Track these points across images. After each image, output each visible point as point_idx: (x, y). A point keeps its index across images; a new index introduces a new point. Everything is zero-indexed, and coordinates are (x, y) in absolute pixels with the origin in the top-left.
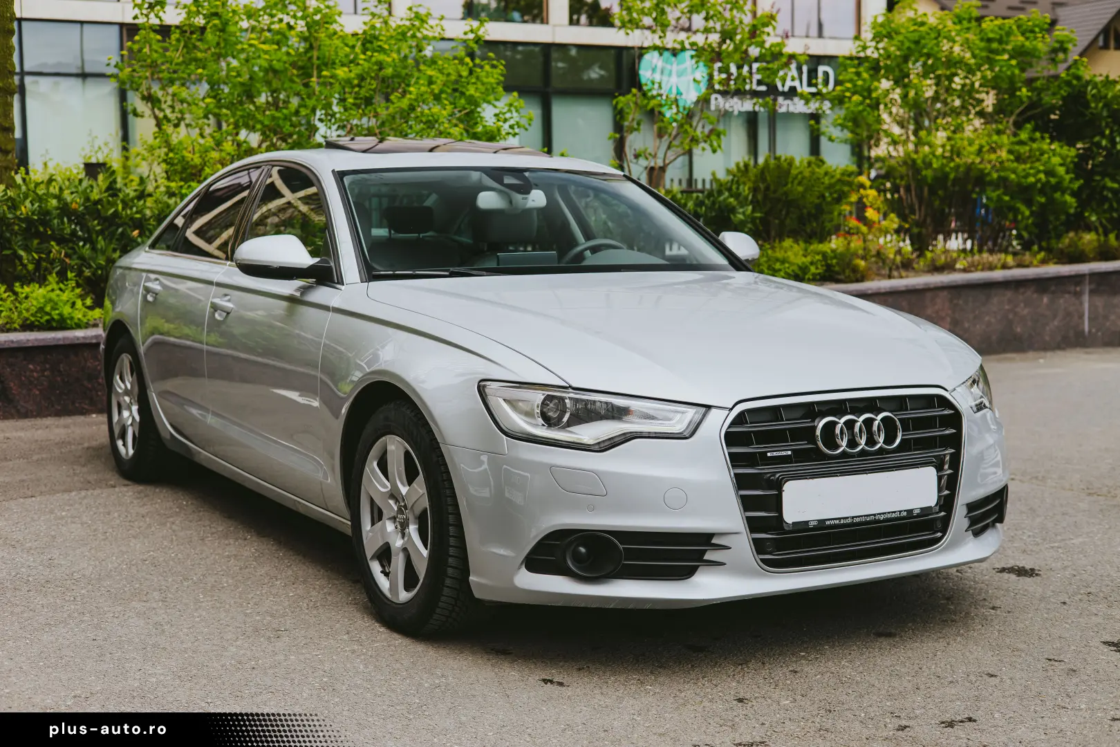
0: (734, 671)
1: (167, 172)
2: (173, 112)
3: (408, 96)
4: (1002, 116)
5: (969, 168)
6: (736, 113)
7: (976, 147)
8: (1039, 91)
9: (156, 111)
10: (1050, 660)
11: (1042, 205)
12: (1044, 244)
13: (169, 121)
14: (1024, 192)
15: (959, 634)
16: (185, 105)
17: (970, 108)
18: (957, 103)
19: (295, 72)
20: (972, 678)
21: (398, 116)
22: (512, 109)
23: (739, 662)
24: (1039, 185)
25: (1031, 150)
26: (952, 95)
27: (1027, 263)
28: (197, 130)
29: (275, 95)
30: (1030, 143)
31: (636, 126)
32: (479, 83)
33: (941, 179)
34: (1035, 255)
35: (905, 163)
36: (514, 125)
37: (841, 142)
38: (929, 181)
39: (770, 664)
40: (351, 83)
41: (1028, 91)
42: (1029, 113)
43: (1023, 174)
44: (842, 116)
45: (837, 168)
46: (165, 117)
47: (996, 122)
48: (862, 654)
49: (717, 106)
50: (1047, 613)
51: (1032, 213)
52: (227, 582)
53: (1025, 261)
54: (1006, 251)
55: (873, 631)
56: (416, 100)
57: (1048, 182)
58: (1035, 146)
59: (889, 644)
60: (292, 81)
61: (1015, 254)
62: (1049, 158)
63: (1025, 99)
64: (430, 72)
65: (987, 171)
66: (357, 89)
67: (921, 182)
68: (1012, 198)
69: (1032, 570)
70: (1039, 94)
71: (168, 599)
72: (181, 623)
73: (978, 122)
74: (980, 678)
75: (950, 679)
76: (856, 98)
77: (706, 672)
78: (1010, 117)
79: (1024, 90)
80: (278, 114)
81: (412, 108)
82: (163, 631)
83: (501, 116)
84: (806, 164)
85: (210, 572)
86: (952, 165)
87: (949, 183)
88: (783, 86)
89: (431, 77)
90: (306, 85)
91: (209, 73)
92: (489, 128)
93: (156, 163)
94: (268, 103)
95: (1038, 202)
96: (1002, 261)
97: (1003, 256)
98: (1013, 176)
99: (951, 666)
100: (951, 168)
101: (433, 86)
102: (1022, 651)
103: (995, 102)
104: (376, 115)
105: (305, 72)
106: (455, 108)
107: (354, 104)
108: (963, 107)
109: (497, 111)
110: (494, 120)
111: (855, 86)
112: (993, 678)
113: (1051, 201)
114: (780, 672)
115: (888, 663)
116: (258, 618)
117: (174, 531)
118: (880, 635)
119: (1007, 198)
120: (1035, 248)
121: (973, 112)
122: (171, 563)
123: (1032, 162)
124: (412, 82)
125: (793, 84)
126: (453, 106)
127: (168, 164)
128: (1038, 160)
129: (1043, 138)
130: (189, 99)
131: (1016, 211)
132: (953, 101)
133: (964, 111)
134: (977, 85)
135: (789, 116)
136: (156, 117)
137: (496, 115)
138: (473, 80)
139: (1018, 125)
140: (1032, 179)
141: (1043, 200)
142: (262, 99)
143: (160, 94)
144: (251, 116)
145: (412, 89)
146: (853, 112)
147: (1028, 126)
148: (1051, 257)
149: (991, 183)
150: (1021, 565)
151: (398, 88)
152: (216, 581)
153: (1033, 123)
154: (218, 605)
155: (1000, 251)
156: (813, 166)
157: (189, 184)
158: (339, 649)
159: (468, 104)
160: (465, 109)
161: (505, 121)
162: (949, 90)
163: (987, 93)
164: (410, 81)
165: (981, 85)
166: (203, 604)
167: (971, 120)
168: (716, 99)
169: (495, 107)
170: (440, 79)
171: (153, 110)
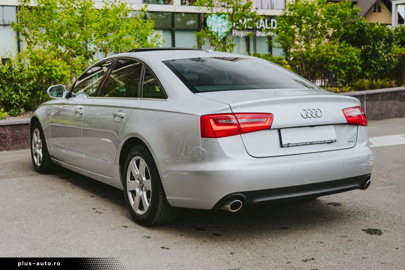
0: (230, 243)
1: (31, 62)
2: (34, 40)
3: (119, 33)
4: (335, 38)
5: (323, 57)
6: (242, 36)
7: (325, 49)
8: (348, 29)
9: (27, 39)
10: (343, 236)
11: (349, 70)
12: (350, 84)
13: (32, 43)
14: (343, 65)
15: (311, 228)
16: (38, 37)
17: (324, 35)
18: (319, 33)
19: (77, 25)
20: (315, 244)
21: (116, 41)
22: (157, 38)
23: (232, 239)
24: (348, 63)
25: (345, 50)
26: (317, 30)
27: (344, 91)
28: (42, 46)
29: (70, 33)
30: (345, 48)
31: (203, 43)
32: (145, 28)
33: (313, 61)
34: (347, 88)
35: (300, 55)
36: (158, 43)
37: (278, 48)
38: (309, 62)
39: (243, 240)
40: (98, 29)
41: (344, 29)
42: (344, 37)
43: (342, 59)
44: (278, 38)
45: (276, 57)
46: (31, 41)
47: (333, 40)
48: (276, 236)
49: (235, 34)
50: (343, 219)
51: (346, 73)
52: (50, 213)
53: (343, 90)
54: (336, 87)
55: (281, 227)
56: (122, 35)
57: (351, 61)
58: (346, 49)
59: (286, 232)
60: (76, 28)
61: (340, 87)
62: (351, 53)
63: (343, 32)
64: (127, 24)
65: (329, 58)
66: (100, 31)
67: (306, 62)
68: (338, 68)
69: (339, 203)
70: (348, 30)
71: (28, 220)
72: (32, 229)
73: (326, 40)
74: (317, 244)
75: (307, 244)
76: (283, 32)
77: (220, 243)
78: (338, 38)
79: (342, 29)
80: (71, 41)
81: (121, 38)
82: (25, 232)
83: (153, 40)
84: (264, 56)
85: (44, 210)
86: (317, 56)
87: (316, 62)
88: (259, 26)
89: (127, 26)
90: (82, 30)
91: (46, 26)
92: (148, 45)
93: (27, 59)
94: (68, 36)
95: (348, 69)
96: (335, 90)
97: (335, 88)
98: (338, 60)
99: (307, 239)
100: (317, 57)
101: (128, 30)
102: (333, 233)
103: (332, 33)
104: (108, 40)
105: (81, 25)
106: (137, 37)
107: (99, 37)
108: (321, 35)
109: (152, 39)
110: (151, 41)
111: (282, 27)
112: (322, 244)
113: (352, 68)
114: (247, 243)
115: (286, 239)
116: (60, 226)
117: (32, 194)
118: (283, 228)
119: (336, 68)
120: (347, 85)
121: (325, 36)
122: (30, 206)
123: (346, 55)
124: (121, 28)
125: (262, 26)
126: (136, 37)
127: (31, 59)
128: (348, 54)
129: (349, 46)
130: (39, 35)
131: (340, 72)
132: (318, 32)
133: (321, 36)
134: (326, 26)
135: (261, 37)
136: (27, 42)
137: (151, 40)
138: (143, 27)
139: (341, 41)
140: (345, 61)
141: (349, 68)
142: (66, 34)
143: (28, 33)
144: (61, 41)
145: (120, 31)
146: (282, 37)
147: (344, 41)
148: (353, 88)
149: (331, 62)
150: (335, 202)
151: (116, 30)
152: (46, 213)
153: (346, 40)
154: (46, 222)
155: (335, 86)
156: (267, 57)
157: (38, 67)
158: (89, 238)
159: (141, 36)
160: (140, 38)
161: (155, 42)
162: (316, 28)
163: (329, 30)
164: (120, 28)
165: (327, 27)
166: (41, 222)
167: (324, 39)
168: (235, 32)
169: (151, 37)
170: (131, 27)
171: (26, 39)
